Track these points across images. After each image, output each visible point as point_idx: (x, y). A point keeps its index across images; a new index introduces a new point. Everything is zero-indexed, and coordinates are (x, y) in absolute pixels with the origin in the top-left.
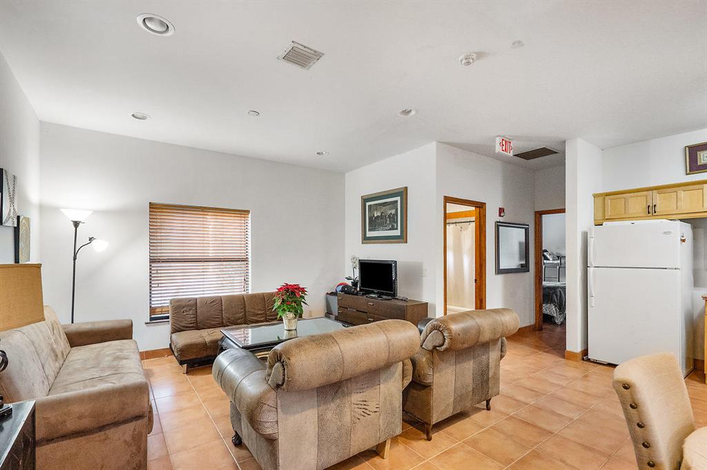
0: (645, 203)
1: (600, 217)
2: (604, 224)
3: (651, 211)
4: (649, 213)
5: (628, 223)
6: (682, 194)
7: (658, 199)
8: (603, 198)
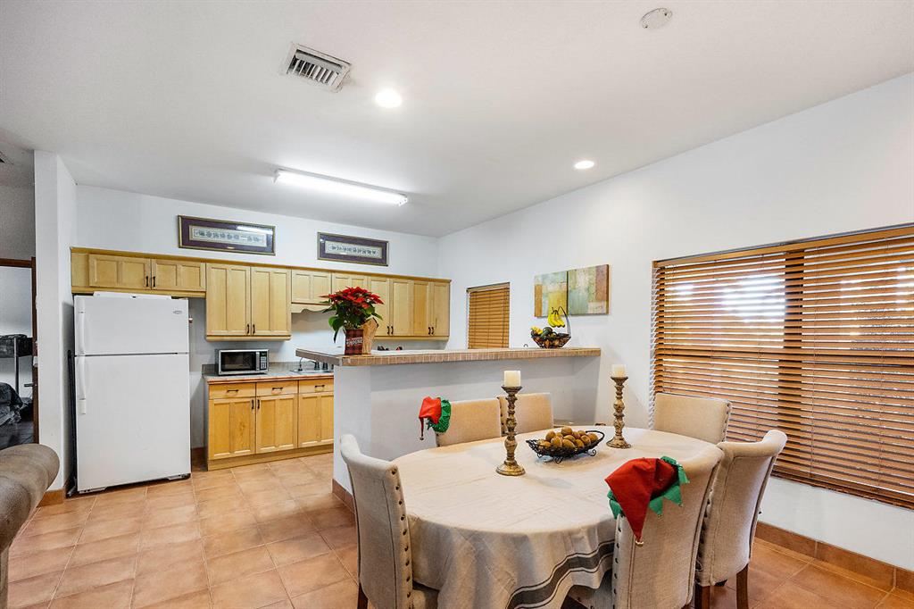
0: (142, 274)
1: (81, 283)
2: (96, 293)
3: (150, 284)
4: (147, 285)
5: (130, 295)
6: (182, 269)
7: (158, 270)
8: (85, 256)
